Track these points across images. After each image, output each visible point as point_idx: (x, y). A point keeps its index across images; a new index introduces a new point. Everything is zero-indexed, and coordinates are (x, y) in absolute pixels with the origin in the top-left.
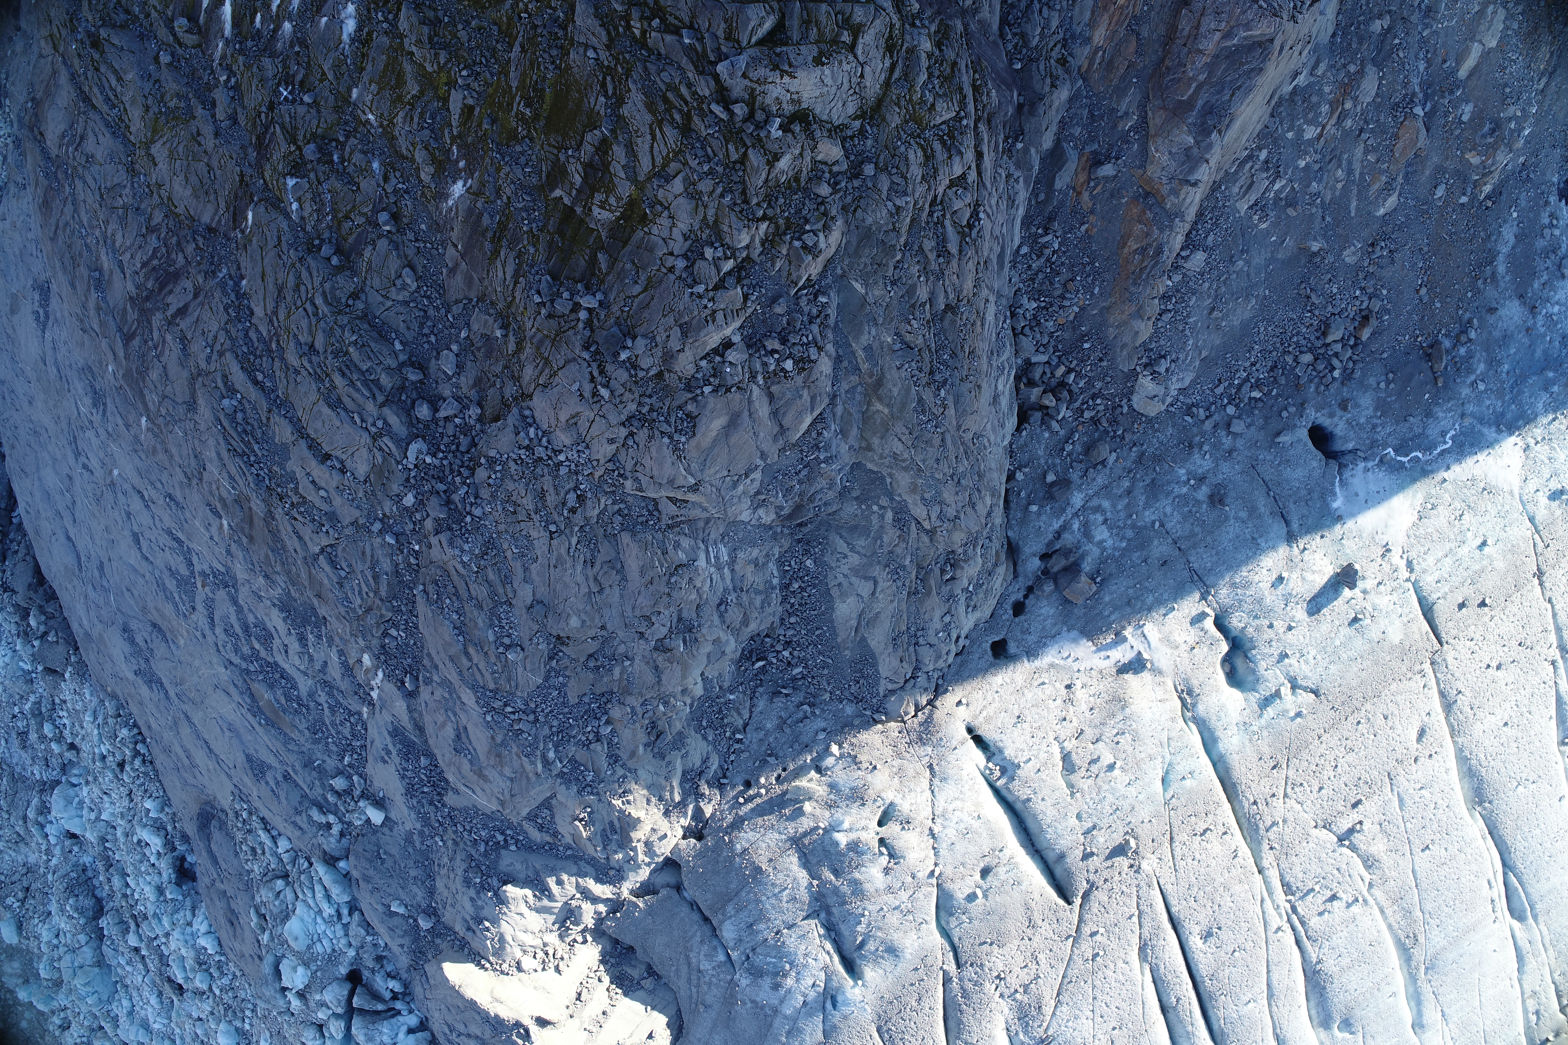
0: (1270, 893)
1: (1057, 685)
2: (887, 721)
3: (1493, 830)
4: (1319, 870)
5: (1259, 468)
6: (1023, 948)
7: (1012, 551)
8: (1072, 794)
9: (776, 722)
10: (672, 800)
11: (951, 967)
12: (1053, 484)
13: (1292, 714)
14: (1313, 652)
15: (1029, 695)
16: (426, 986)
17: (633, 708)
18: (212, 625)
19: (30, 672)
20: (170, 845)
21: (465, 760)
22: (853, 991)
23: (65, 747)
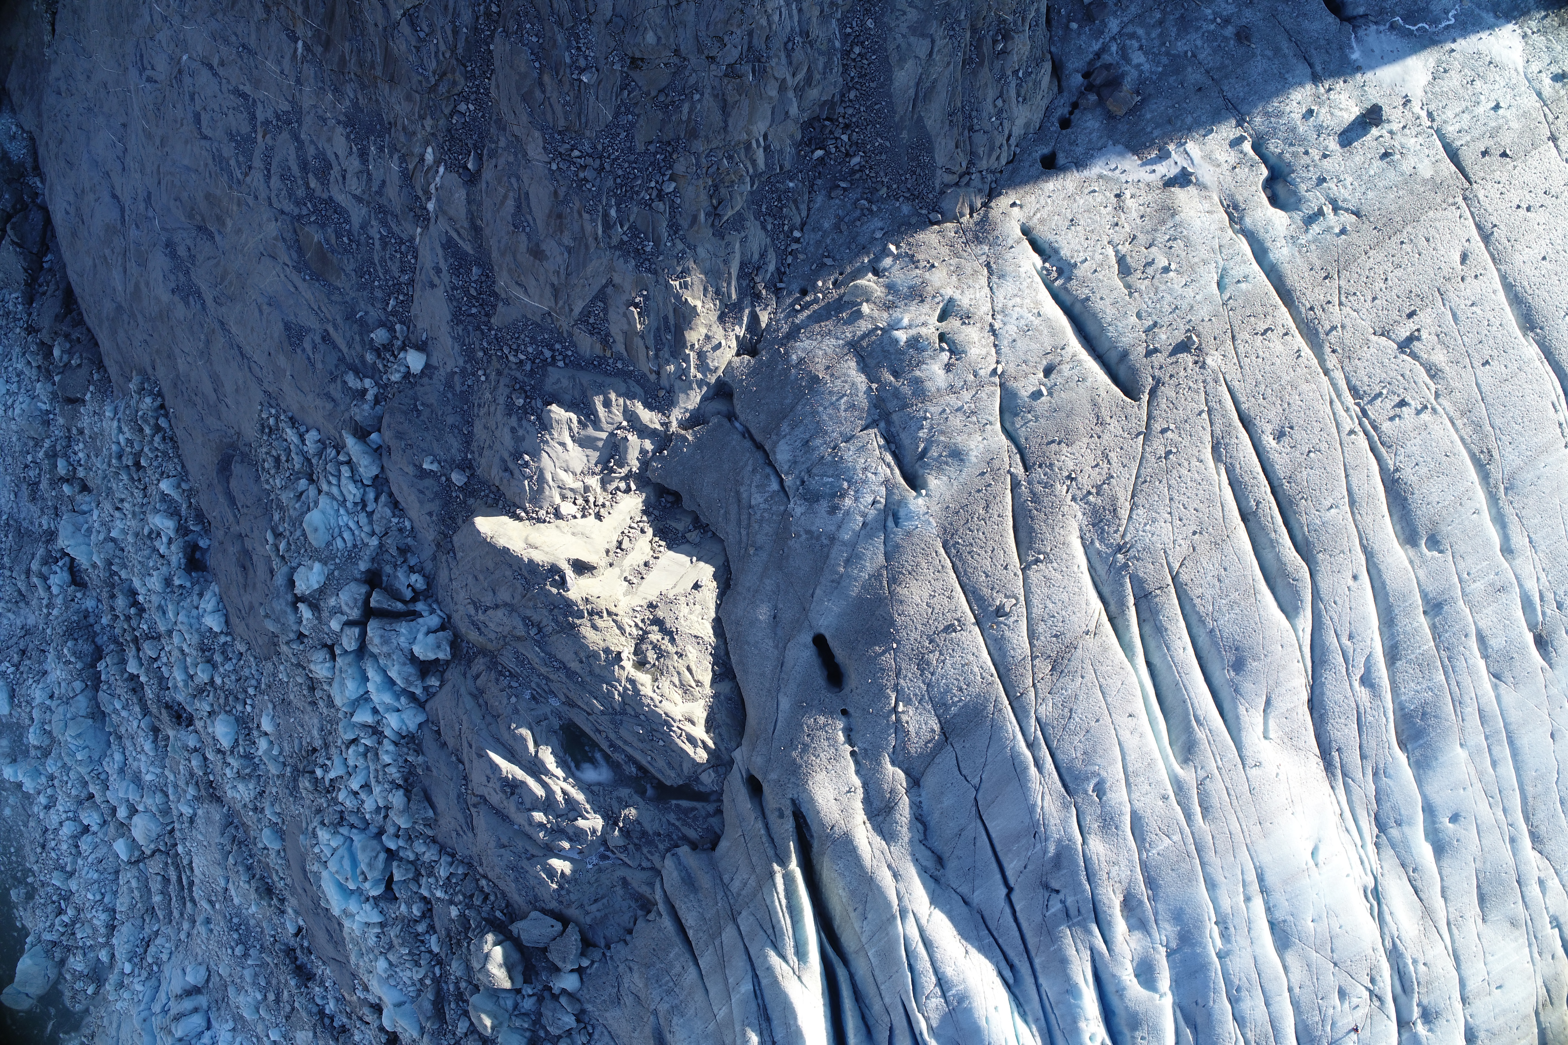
0: (1339, 396)
1: (1108, 194)
2: (943, 222)
3: (1549, 354)
4: (1384, 375)
5: (1279, 17)
6: (1093, 446)
7: (1057, 65)
8: (1130, 294)
9: (833, 221)
10: (730, 297)
11: (1019, 470)
12: (1091, 4)
13: (1337, 230)
14: (1349, 179)
15: (1081, 201)
16: (453, 565)
17: (698, 158)
18: (268, 177)
19: (48, 412)
20: (182, 530)
21: (523, 238)
22: (917, 503)
23: (77, 489)
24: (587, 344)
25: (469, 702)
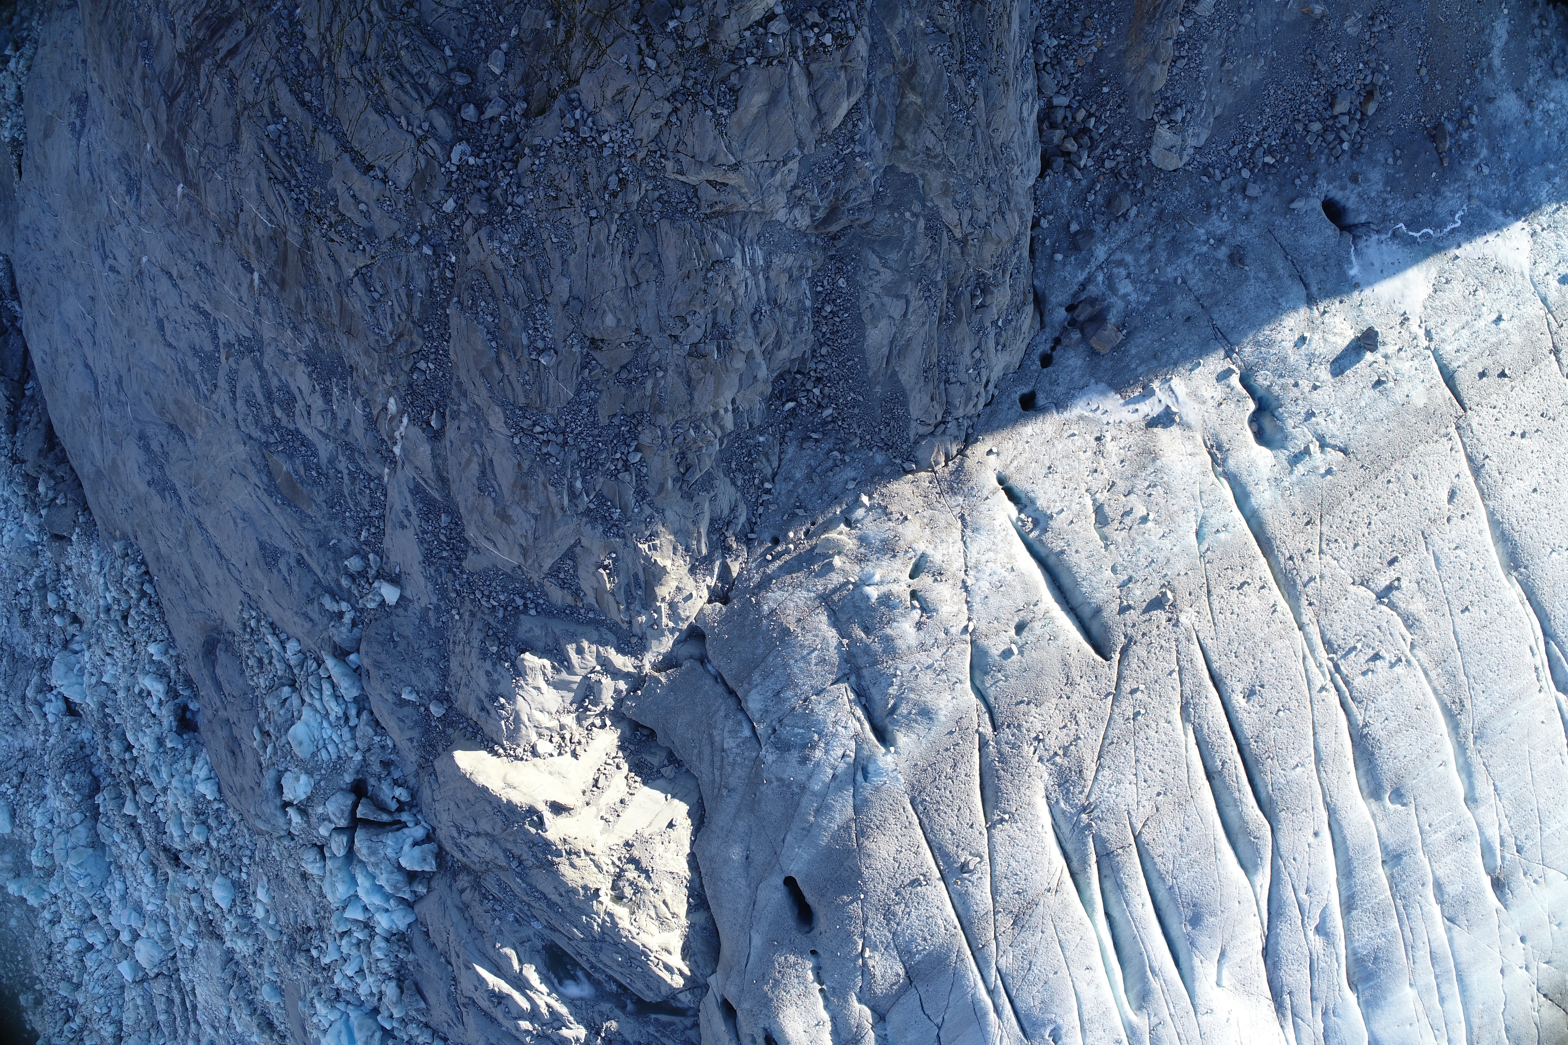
0: (1312, 651)
1: (1087, 437)
2: (918, 470)
3: (1531, 595)
4: (1360, 628)
5: (1276, 233)
6: (1061, 707)
7: (1040, 302)
8: (1106, 547)
9: (805, 471)
10: (700, 552)
11: (987, 730)
12: (1077, 233)
13: (1322, 471)
14: (1339, 412)
15: (1060, 447)
16: (435, 787)
17: (663, 430)
18: (234, 399)
19: (36, 544)
20: (172, 692)
21: (489, 501)
22: (885, 759)
23: (68, 620)
24: (558, 596)
25: (455, 915)
